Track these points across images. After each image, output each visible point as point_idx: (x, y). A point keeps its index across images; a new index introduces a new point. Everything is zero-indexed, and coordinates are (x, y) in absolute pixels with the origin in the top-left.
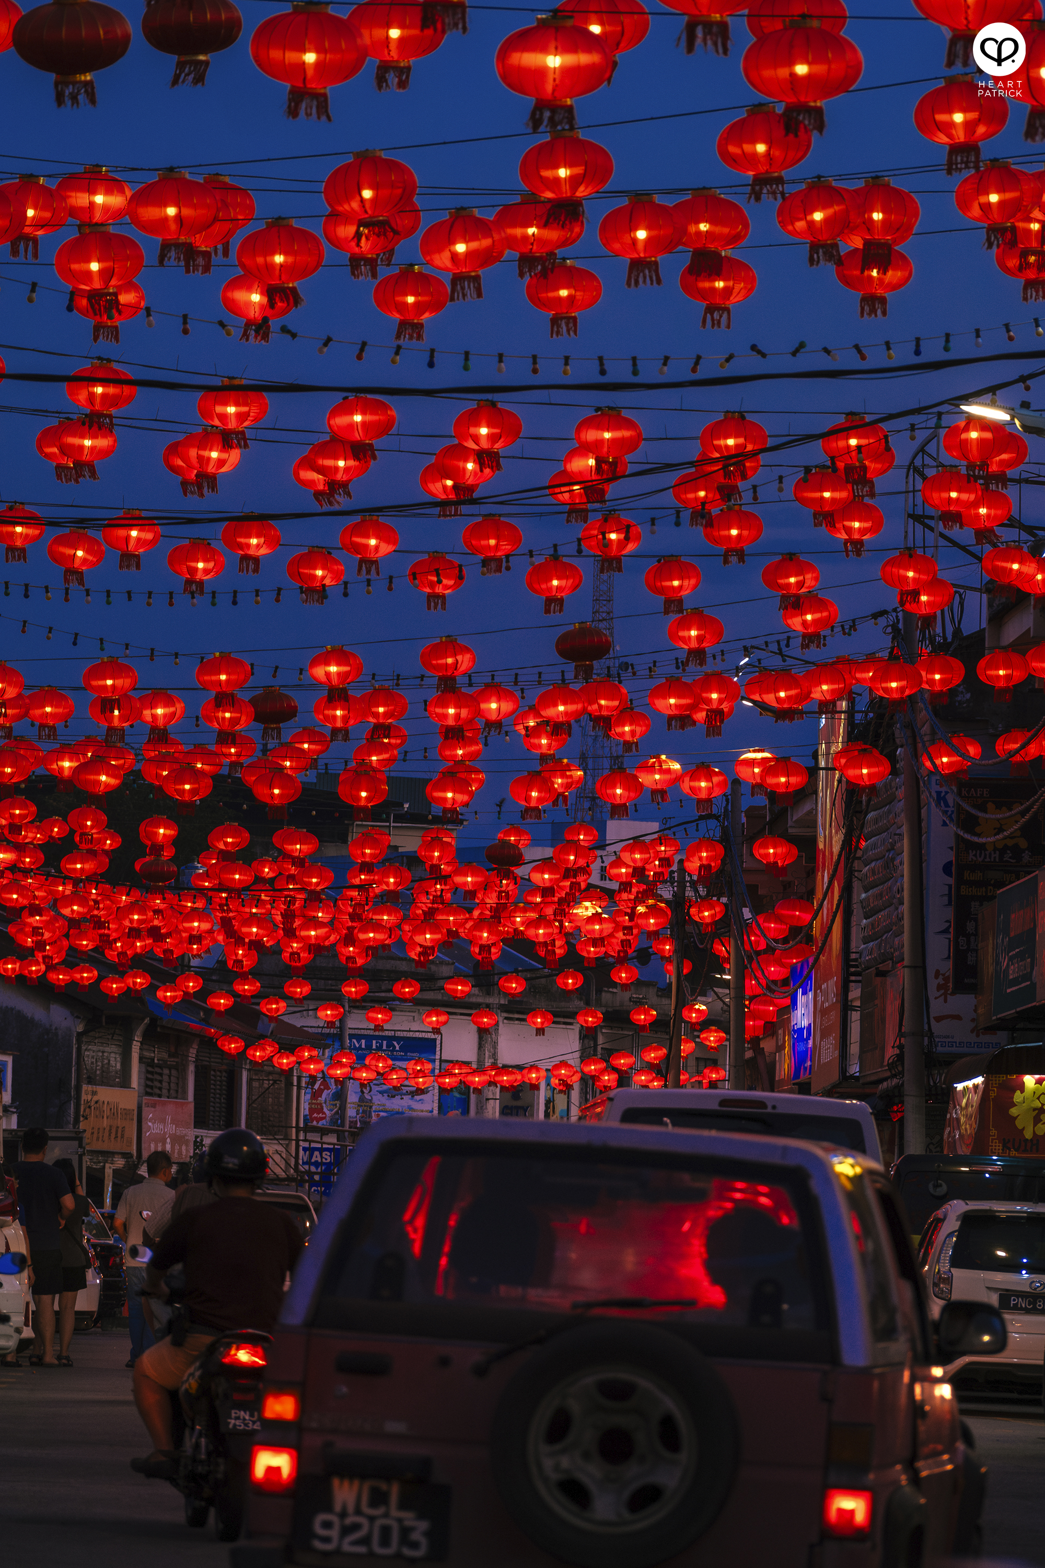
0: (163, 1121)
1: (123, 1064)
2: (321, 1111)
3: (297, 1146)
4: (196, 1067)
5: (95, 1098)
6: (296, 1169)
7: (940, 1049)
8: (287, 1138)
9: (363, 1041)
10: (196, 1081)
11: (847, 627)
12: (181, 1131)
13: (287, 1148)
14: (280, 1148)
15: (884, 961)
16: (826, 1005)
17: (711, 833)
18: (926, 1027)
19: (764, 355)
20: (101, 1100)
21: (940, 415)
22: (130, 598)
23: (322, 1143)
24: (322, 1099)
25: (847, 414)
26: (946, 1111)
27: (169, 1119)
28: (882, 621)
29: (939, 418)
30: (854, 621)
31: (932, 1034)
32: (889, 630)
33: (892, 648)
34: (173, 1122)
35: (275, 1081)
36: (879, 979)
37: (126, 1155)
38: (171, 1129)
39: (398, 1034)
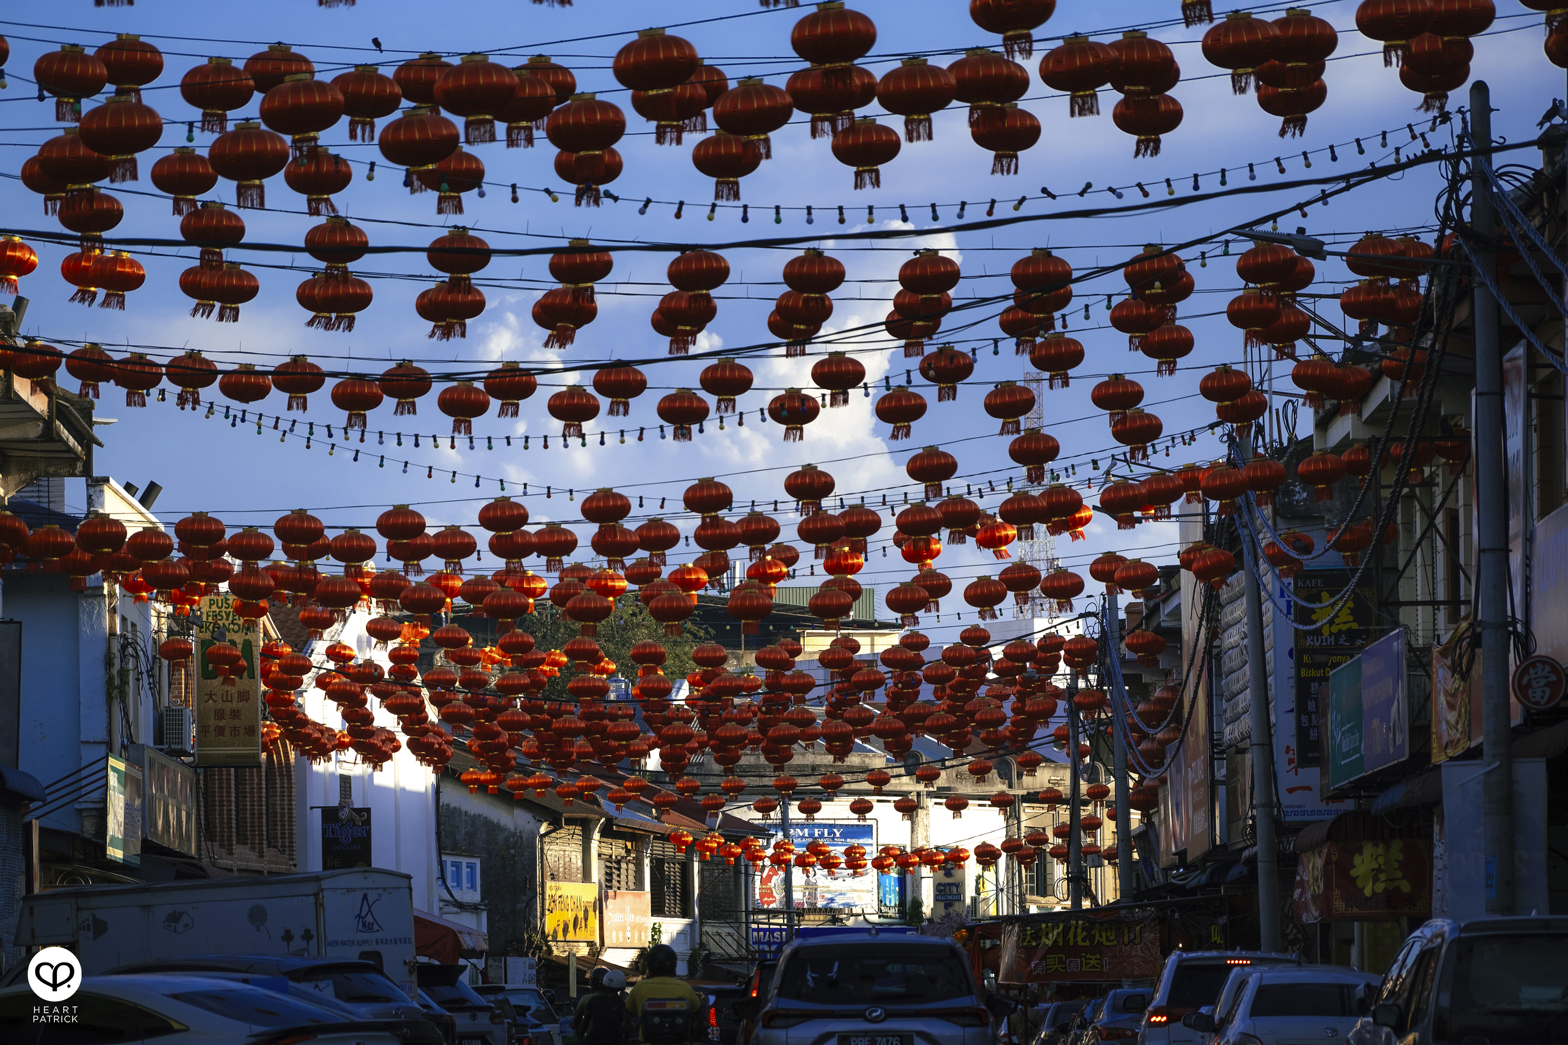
0: (623, 911)
1: (583, 861)
2: (771, 895)
3: (747, 928)
4: (651, 861)
5: (559, 893)
6: (747, 950)
7: (1288, 819)
8: (738, 921)
9: (806, 830)
10: (651, 874)
11: (1187, 437)
12: (639, 919)
13: (738, 930)
14: (731, 931)
15: (1242, 740)
16: (1196, 781)
17: (1091, 629)
18: (1275, 799)
19: (1054, 197)
20: (565, 894)
21: (1227, 243)
22: (509, 444)
23: (770, 924)
24: (772, 884)
25: (1146, 246)
26: (1295, 873)
27: (628, 909)
28: (1219, 431)
29: (1227, 246)
30: (1192, 432)
31: (1280, 805)
32: (1225, 438)
33: (1229, 455)
34: (632, 911)
35: (724, 871)
36: (1239, 756)
37: (591, 944)
38: (631, 918)
39: (838, 822)
